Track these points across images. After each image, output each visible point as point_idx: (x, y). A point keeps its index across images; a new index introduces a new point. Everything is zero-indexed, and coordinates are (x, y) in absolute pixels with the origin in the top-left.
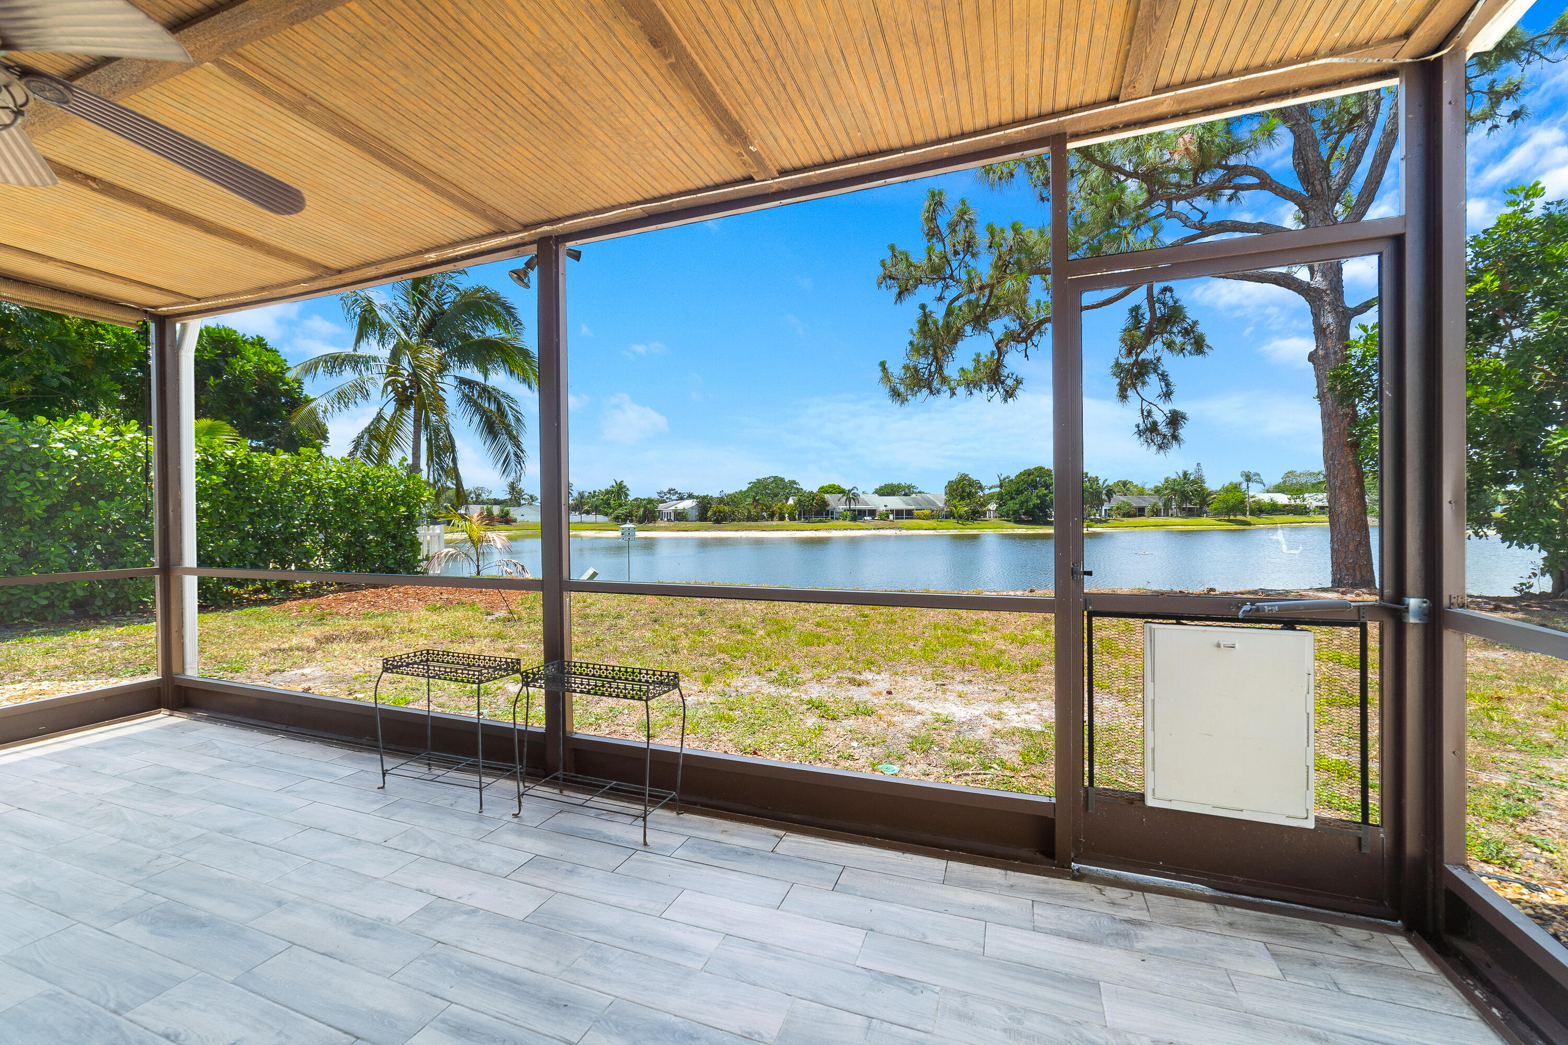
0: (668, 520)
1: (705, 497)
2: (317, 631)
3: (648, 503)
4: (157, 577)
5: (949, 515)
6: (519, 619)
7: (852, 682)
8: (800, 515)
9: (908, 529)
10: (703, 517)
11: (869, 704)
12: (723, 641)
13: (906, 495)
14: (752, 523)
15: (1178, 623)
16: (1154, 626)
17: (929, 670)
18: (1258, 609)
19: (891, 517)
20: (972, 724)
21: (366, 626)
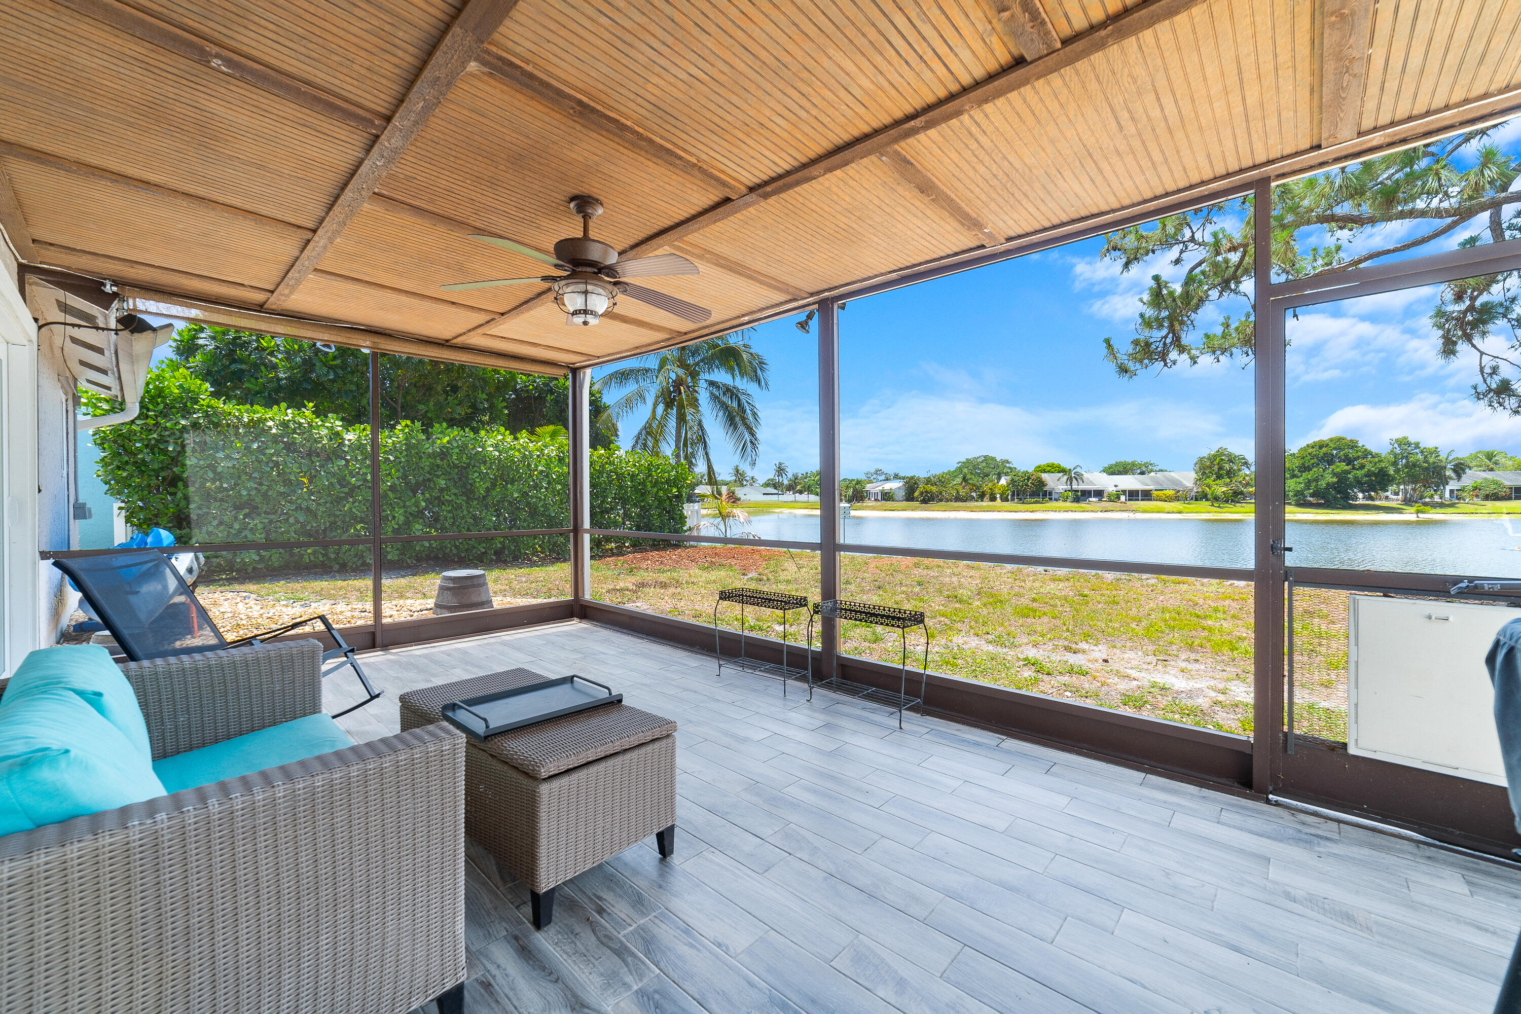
0: (876, 500)
1: (912, 478)
2: (633, 579)
3: (857, 484)
4: (572, 534)
5: (1201, 497)
6: (768, 579)
7: (1067, 649)
8: (1013, 495)
9: (1145, 512)
10: (910, 497)
11: (1084, 668)
12: (941, 608)
13: (1142, 473)
14: (960, 504)
15: (1385, 596)
16: (1357, 597)
17: (1151, 648)
18: (1476, 587)
19: (1123, 498)
20: (1190, 694)
21: (663, 577)
